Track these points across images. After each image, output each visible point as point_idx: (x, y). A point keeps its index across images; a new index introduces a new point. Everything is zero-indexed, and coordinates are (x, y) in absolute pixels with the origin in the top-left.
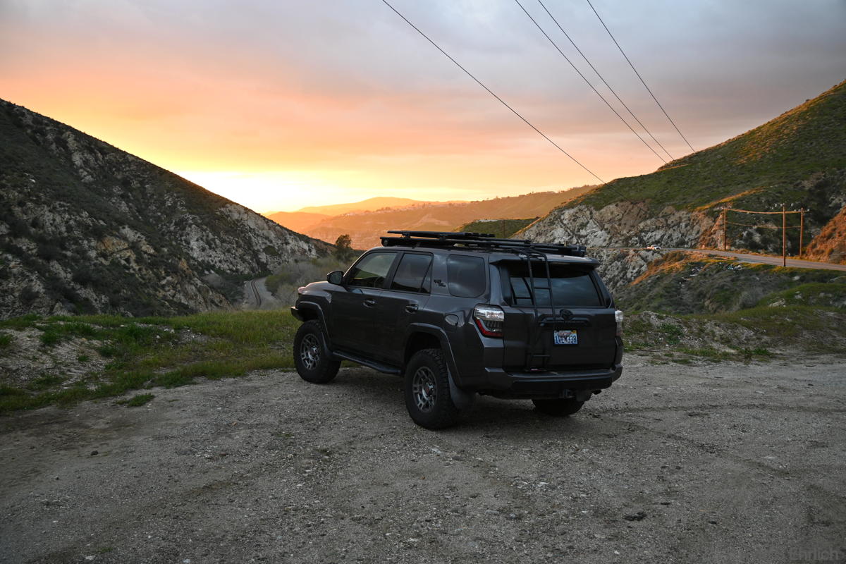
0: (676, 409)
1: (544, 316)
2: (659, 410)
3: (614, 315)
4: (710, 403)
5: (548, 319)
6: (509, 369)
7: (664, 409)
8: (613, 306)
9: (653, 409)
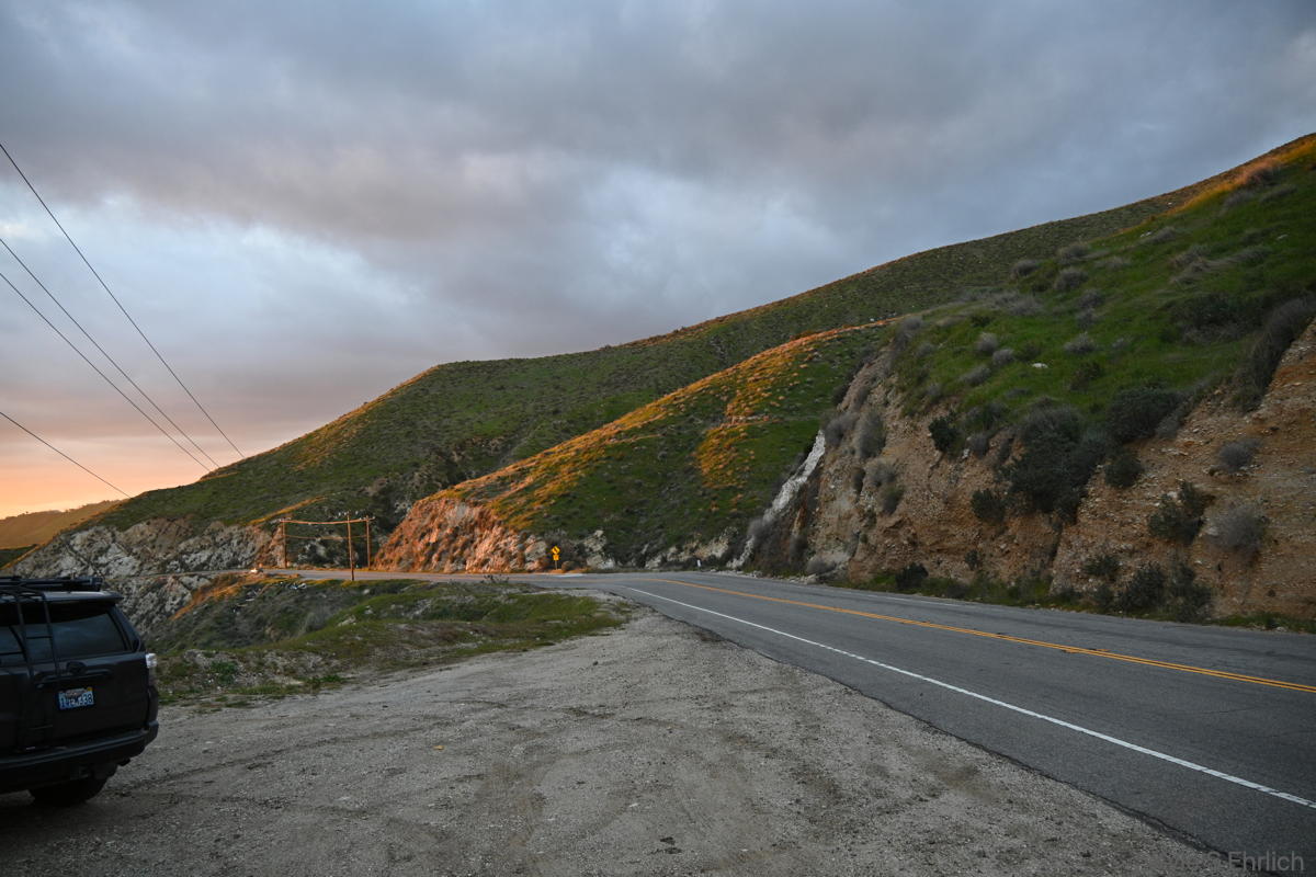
0: (232, 764)
1: (42, 675)
2: (211, 769)
3: (145, 659)
4: (274, 749)
5: (50, 677)
7: (217, 767)
8: (142, 649)
9: (201, 770)
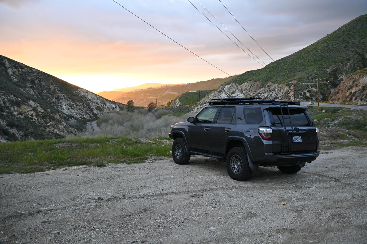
1: (288, 130)
3: (315, 129)
5: (290, 131)
6: (275, 153)
8: (315, 126)
